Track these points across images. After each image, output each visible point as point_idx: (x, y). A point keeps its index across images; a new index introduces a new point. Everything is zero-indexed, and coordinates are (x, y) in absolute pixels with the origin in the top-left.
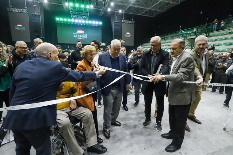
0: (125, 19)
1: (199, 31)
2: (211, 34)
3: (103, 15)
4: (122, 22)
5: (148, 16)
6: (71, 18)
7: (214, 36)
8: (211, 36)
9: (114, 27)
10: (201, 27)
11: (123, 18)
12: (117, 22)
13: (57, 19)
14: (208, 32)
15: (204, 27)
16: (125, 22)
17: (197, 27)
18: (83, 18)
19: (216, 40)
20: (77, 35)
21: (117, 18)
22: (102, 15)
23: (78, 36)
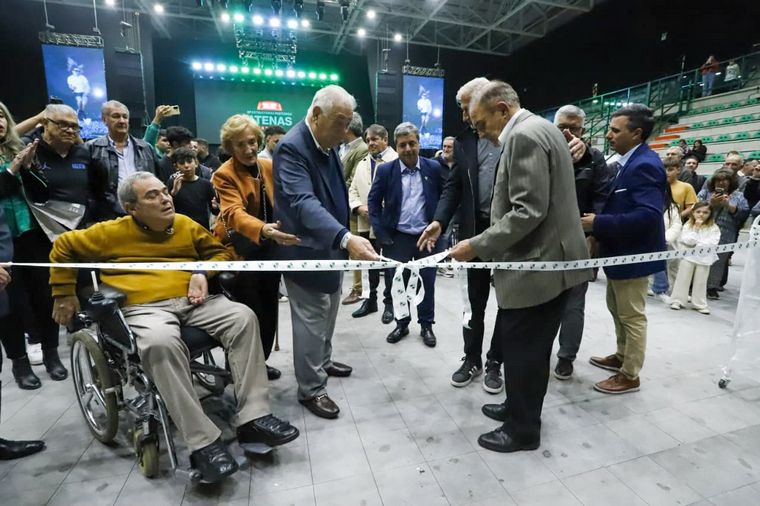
0: (411, 64)
1: (657, 98)
2: (695, 106)
3: (342, 50)
4: (405, 71)
5: (489, 52)
6: (239, 62)
7: (705, 111)
8: (696, 113)
9: (376, 89)
10: (662, 82)
11: (408, 61)
12: (386, 74)
13: (196, 66)
14: (685, 98)
15: (673, 83)
16: (415, 73)
17: (649, 84)
18: (279, 60)
19: (712, 125)
20: (258, 117)
21: (386, 58)
22: (338, 52)
23: (263, 120)
